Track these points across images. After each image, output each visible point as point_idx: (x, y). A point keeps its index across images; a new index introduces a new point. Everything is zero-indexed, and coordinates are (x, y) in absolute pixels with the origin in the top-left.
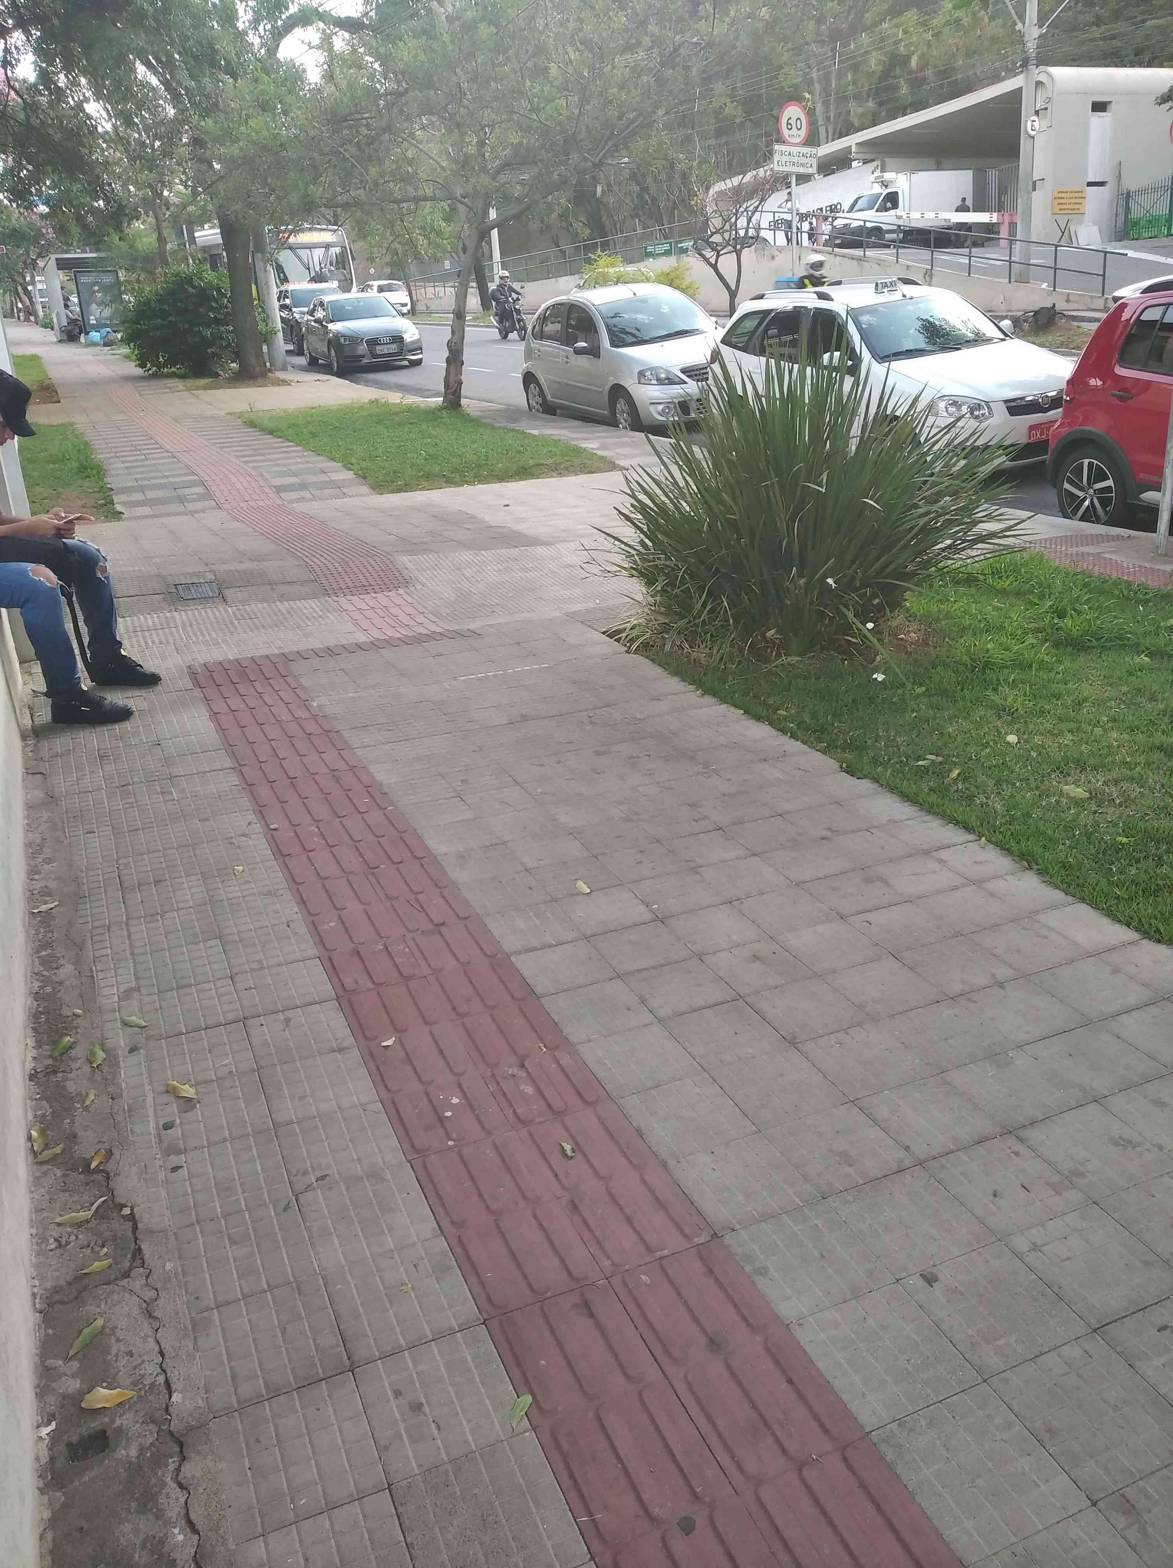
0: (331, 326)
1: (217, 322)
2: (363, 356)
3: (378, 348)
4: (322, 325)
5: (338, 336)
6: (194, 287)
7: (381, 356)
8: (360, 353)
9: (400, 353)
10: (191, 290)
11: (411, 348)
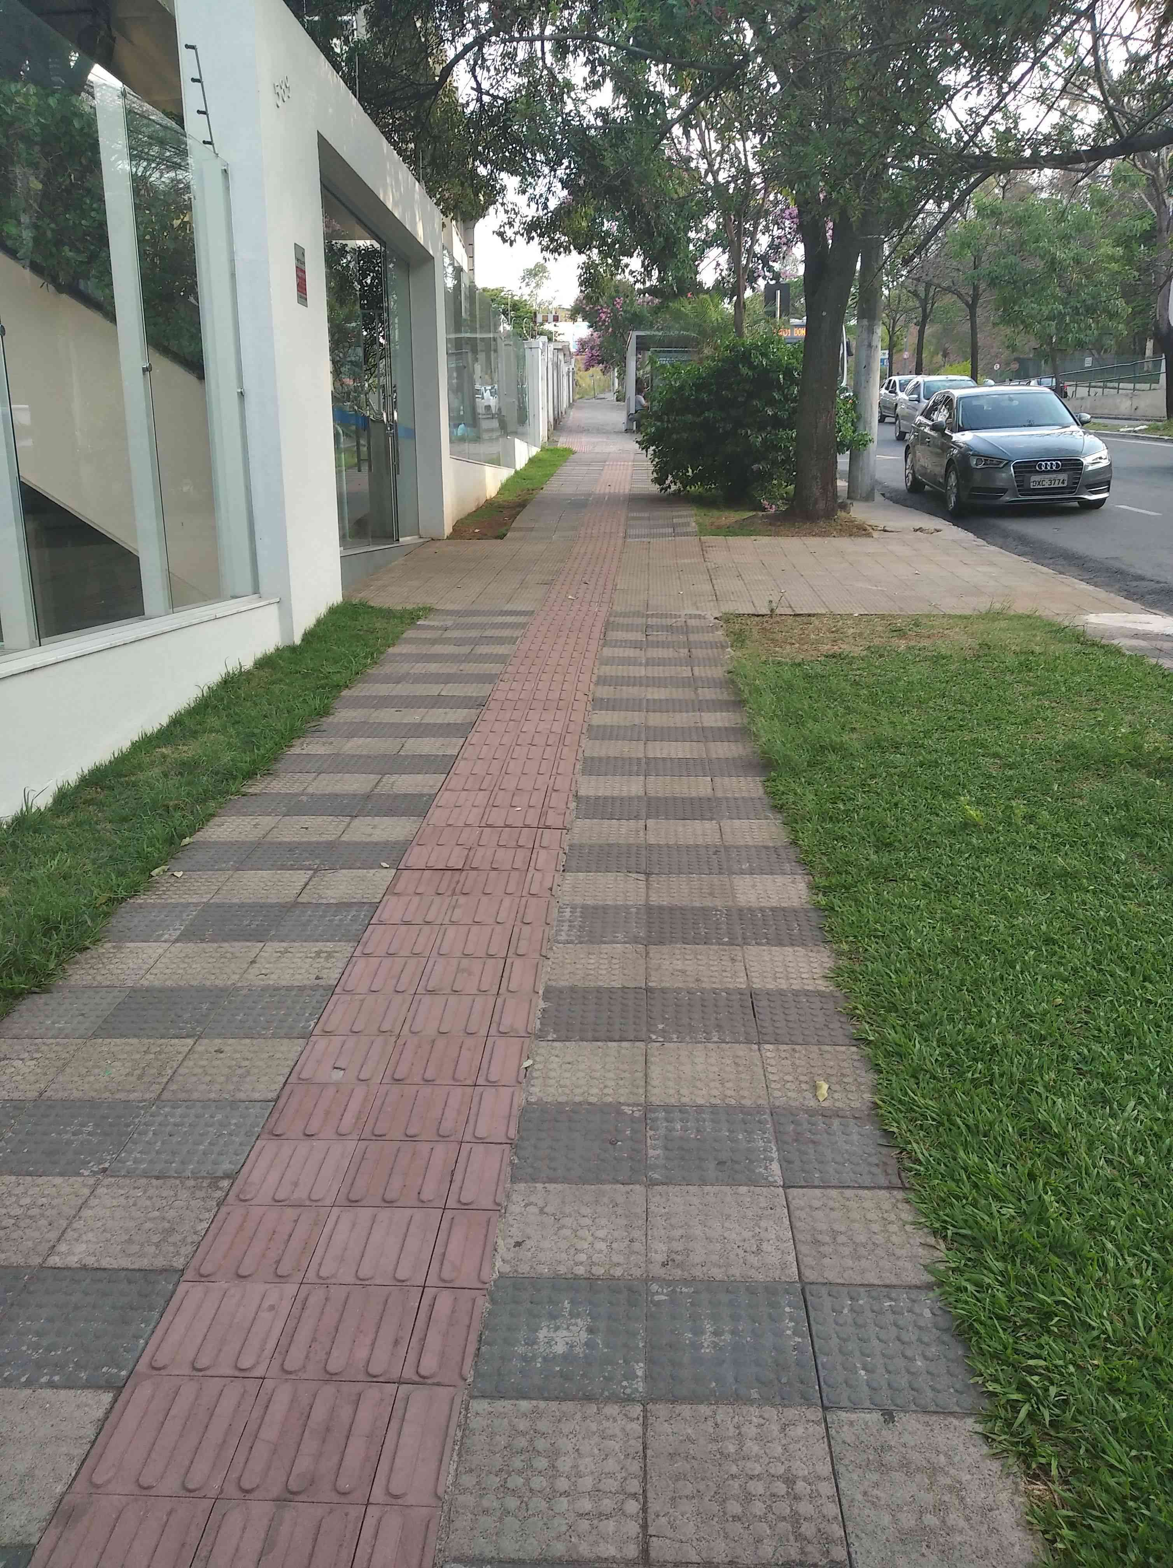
0: (958, 437)
1: (777, 423)
2: (1004, 491)
3: (1035, 478)
4: (944, 435)
5: (967, 453)
6: (751, 366)
7: (1036, 492)
8: (1000, 484)
9: (1072, 488)
10: (744, 370)
11: (1091, 480)
